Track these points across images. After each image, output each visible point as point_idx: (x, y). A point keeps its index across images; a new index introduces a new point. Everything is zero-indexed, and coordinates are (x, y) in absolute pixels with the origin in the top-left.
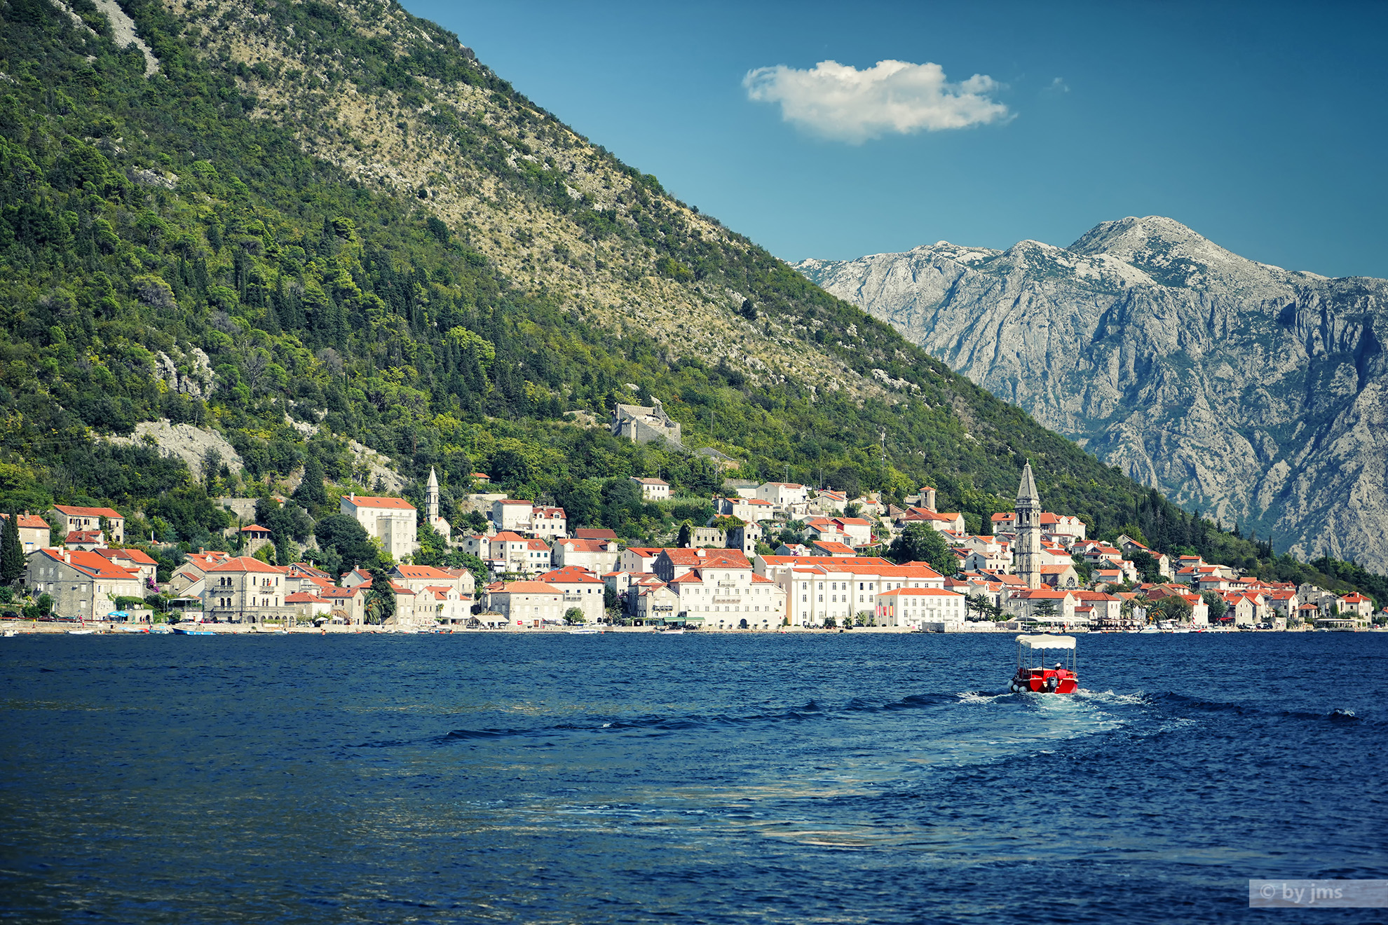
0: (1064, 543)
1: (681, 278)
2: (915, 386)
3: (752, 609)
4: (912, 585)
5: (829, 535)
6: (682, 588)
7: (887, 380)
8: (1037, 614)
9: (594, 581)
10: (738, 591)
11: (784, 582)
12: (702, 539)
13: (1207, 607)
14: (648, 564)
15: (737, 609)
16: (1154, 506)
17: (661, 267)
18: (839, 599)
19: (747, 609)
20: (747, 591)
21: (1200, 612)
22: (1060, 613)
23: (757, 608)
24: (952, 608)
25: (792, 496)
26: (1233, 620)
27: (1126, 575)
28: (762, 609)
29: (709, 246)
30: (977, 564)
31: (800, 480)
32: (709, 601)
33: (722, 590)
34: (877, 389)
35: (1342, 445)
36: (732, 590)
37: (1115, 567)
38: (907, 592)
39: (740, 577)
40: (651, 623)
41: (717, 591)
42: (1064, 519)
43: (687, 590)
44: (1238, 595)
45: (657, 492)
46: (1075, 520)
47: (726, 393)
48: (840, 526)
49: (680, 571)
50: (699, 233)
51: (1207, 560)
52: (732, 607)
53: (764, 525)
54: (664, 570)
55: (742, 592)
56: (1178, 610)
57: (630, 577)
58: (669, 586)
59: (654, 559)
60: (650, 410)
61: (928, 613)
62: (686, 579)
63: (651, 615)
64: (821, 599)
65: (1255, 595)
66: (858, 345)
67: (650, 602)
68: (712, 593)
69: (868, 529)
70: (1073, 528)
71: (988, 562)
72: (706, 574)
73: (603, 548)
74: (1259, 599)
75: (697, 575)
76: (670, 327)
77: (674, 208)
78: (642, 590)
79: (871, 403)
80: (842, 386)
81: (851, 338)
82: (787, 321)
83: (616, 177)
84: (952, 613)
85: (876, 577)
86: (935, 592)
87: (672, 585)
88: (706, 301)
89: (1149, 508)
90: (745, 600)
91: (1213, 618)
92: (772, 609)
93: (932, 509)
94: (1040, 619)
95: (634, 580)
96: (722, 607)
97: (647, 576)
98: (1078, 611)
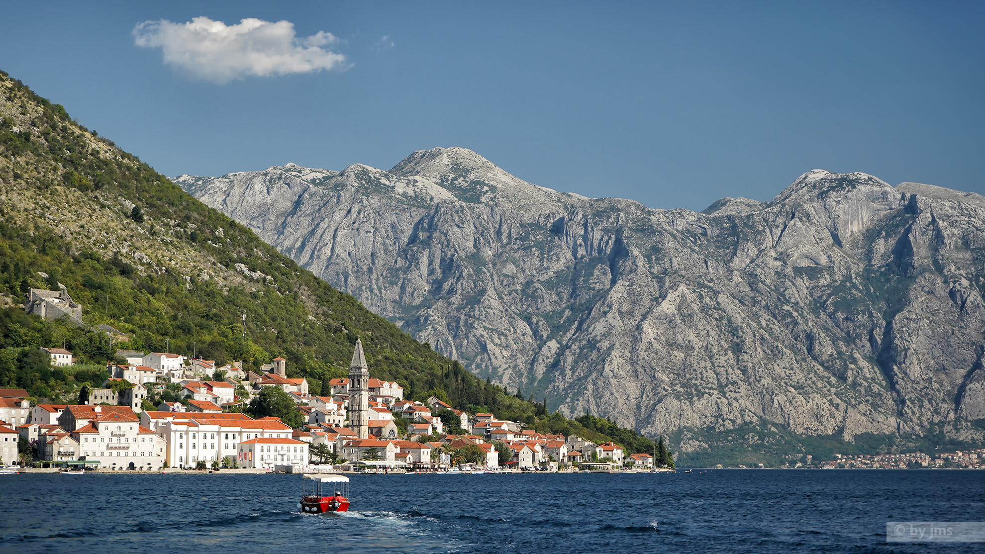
0: (386, 402)
1: (83, 188)
2: (269, 277)
3: (139, 454)
4: (267, 436)
5: (201, 395)
6: (82, 437)
7: (247, 273)
8: (366, 458)
9: (10, 431)
10: (127, 440)
11: (164, 433)
12: (99, 398)
13: (497, 454)
14: (54, 418)
15: (127, 455)
16: (456, 374)
17: (67, 179)
18: (209, 446)
19: (135, 454)
20: (135, 440)
21: (492, 457)
22: (383, 458)
23: (143, 454)
24: (299, 454)
25: (171, 364)
26: (517, 464)
27: (434, 429)
28: (147, 454)
29: (106, 163)
30: (318, 418)
31: (176, 351)
32: (103, 447)
33: (115, 439)
34: (239, 279)
35: (599, 328)
36: (123, 439)
37: (425, 421)
38: (263, 441)
39: (130, 429)
40: (57, 465)
41: (111, 440)
42: (386, 384)
43: (86, 439)
44: (521, 444)
45: (62, 359)
46: (395, 385)
47: (118, 281)
48: (210, 388)
49: (80, 424)
50: (98, 152)
51: (496, 417)
52: (122, 452)
53: (149, 386)
54: (67, 423)
55: (131, 441)
56: (476, 456)
57: (40, 428)
58: (71, 436)
59: (59, 414)
60: (57, 294)
61: (279, 457)
62: (85, 430)
63: (57, 459)
64: (194, 447)
65: (534, 444)
66: (224, 244)
67: (56, 448)
68: (107, 441)
69: (232, 390)
70: (393, 390)
71: (327, 418)
72: (102, 426)
73: (18, 405)
74: (538, 448)
75: (94, 427)
76: (74, 227)
77: (77, 132)
78: (49, 439)
79: (233, 291)
80: (211, 277)
81: (219, 238)
82: (167, 224)
83: (30, 106)
84: (299, 457)
85: (238, 429)
86: (285, 441)
87: (75, 436)
88: (103, 206)
89: (452, 375)
90: (133, 447)
91: (502, 462)
92: (154, 454)
93: (283, 375)
94: (368, 463)
95: (43, 431)
96: (114, 452)
97: (54, 427)
98: (397, 456)
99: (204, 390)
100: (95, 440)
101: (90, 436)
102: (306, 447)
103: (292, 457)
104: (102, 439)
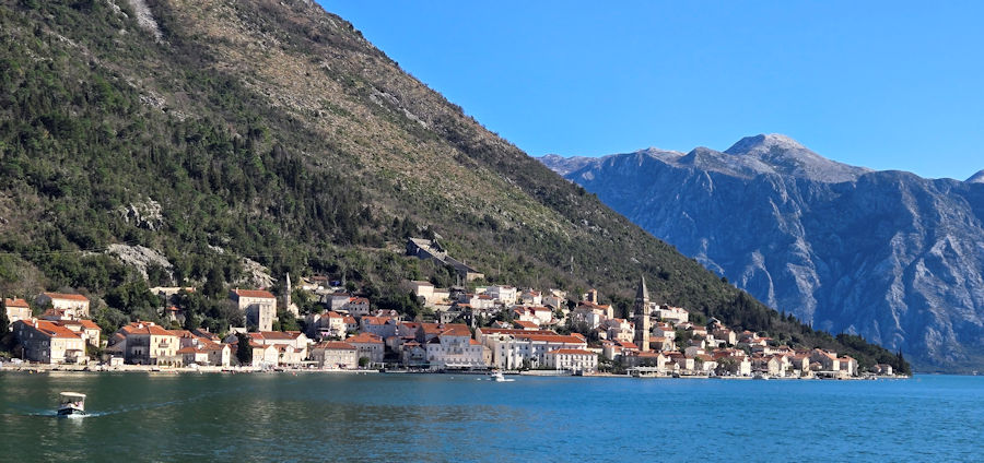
0: (672, 323)
3: (470, 360)
4: (567, 348)
5: (525, 317)
6: (428, 346)
13: (749, 364)
15: (461, 360)
19: (467, 360)
20: (467, 349)
24: (589, 362)
25: (507, 293)
28: (476, 360)
32: (444, 354)
33: (452, 349)
36: (458, 349)
38: (563, 351)
39: (464, 341)
42: (673, 309)
43: (431, 348)
46: (683, 310)
48: (533, 312)
52: (458, 358)
56: (733, 365)
57: (401, 340)
60: (430, 242)
61: (574, 364)
67: (409, 354)
70: (680, 315)
71: (619, 335)
73: (388, 323)
84: (589, 365)
85: (545, 342)
86: (581, 352)
95: (403, 342)
96: (452, 358)
99: (528, 313)
100: (437, 348)
101: (434, 346)
102: (595, 357)
103: (584, 364)
104: (443, 348)
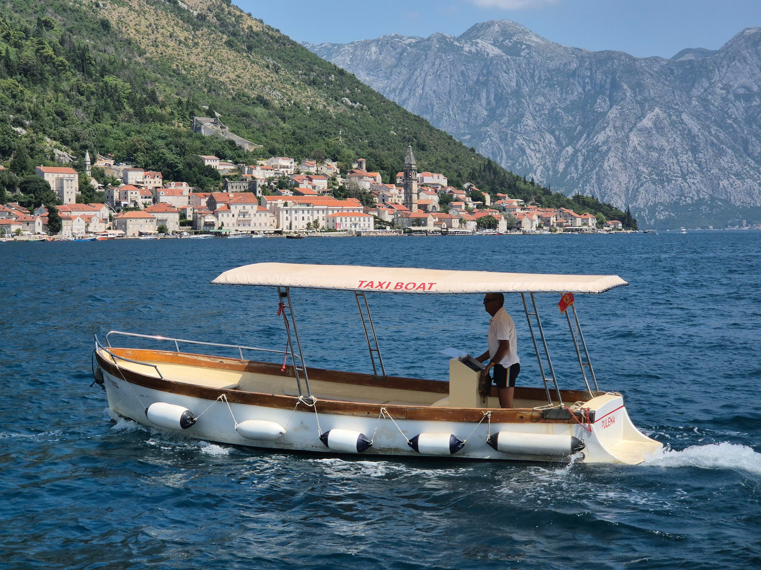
1: (239, 51)
2: (365, 107)
3: (257, 225)
4: (345, 211)
7: (350, 104)
8: (413, 225)
9: (174, 212)
10: (250, 215)
11: (275, 211)
12: (234, 188)
13: (506, 222)
14: (204, 202)
15: (249, 225)
18: (306, 218)
19: (255, 225)
20: (255, 215)
21: (503, 224)
22: (425, 225)
23: (260, 224)
25: (286, 164)
26: (520, 228)
27: (466, 204)
28: (263, 225)
30: (384, 199)
32: (234, 221)
33: (242, 215)
34: (344, 108)
36: (247, 215)
37: (461, 200)
38: (342, 214)
39: (252, 208)
41: (239, 215)
42: (435, 176)
44: (524, 215)
45: (212, 163)
48: (311, 180)
49: (220, 205)
51: (510, 197)
53: (269, 179)
54: (212, 205)
55: (252, 216)
57: (194, 209)
58: (213, 214)
59: (207, 199)
61: (353, 226)
62: (222, 211)
63: (203, 229)
64: (296, 219)
65: (533, 215)
66: (335, 85)
67: (202, 221)
68: (236, 216)
69: (326, 181)
71: (390, 199)
72: (232, 207)
73: (181, 193)
74: (535, 217)
75: (228, 207)
77: (238, 13)
78: (199, 216)
79: (340, 115)
80: (324, 107)
81: (331, 82)
85: (326, 207)
87: (215, 214)
88: (253, 63)
89: (487, 170)
90: (254, 220)
91: (509, 228)
92: (268, 224)
93: (364, 170)
94: (414, 228)
95: (195, 211)
96: (241, 224)
97: (202, 208)
98: (435, 224)
99: (306, 182)
100: (228, 215)
101: (225, 215)
102: (372, 219)
103: (362, 225)
104: (233, 216)
